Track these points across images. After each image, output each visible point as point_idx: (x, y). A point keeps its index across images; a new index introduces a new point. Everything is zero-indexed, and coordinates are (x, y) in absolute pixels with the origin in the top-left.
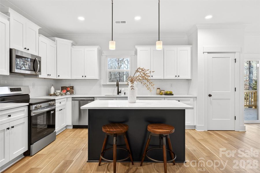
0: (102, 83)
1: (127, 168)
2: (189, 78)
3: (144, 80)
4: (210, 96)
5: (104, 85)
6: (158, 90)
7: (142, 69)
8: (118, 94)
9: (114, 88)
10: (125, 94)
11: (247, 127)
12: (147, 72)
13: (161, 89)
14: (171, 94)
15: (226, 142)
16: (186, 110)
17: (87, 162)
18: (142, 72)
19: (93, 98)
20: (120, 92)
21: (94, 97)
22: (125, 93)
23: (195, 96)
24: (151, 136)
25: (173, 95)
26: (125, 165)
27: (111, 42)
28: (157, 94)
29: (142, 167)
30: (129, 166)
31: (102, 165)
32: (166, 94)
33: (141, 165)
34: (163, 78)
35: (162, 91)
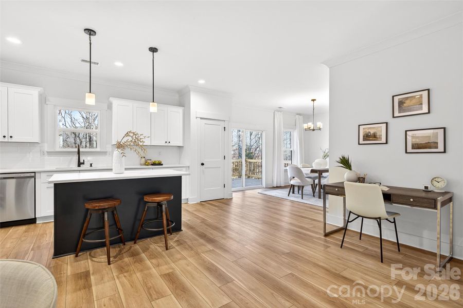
0: (46, 149)
1: (118, 249)
2: (181, 145)
3: (134, 147)
4: (203, 164)
5: (49, 153)
6: (143, 159)
7: (133, 133)
8: (79, 166)
9: (70, 157)
10: (91, 166)
11: (234, 194)
12: (141, 137)
13: (147, 158)
14: (160, 164)
15: (216, 208)
16: (182, 177)
17: (53, 258)
18: (134, 136)
19: (34, 174)
20: (83, 163)
21: (35, 172)
22: (91, 164)
23: (188, 165)
24: (148, 207)
25: (162, 165)
26: (115, 248)
27: (87, 94)
28: (141, 165)
29: (136, 244)
30: (119, 247)
31: (80, 255)
32: (154, 164)
33: (135, 243)
34: (149, 144)
35: (148, 161)
